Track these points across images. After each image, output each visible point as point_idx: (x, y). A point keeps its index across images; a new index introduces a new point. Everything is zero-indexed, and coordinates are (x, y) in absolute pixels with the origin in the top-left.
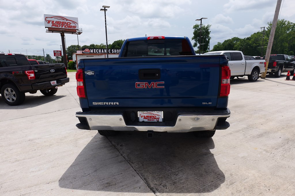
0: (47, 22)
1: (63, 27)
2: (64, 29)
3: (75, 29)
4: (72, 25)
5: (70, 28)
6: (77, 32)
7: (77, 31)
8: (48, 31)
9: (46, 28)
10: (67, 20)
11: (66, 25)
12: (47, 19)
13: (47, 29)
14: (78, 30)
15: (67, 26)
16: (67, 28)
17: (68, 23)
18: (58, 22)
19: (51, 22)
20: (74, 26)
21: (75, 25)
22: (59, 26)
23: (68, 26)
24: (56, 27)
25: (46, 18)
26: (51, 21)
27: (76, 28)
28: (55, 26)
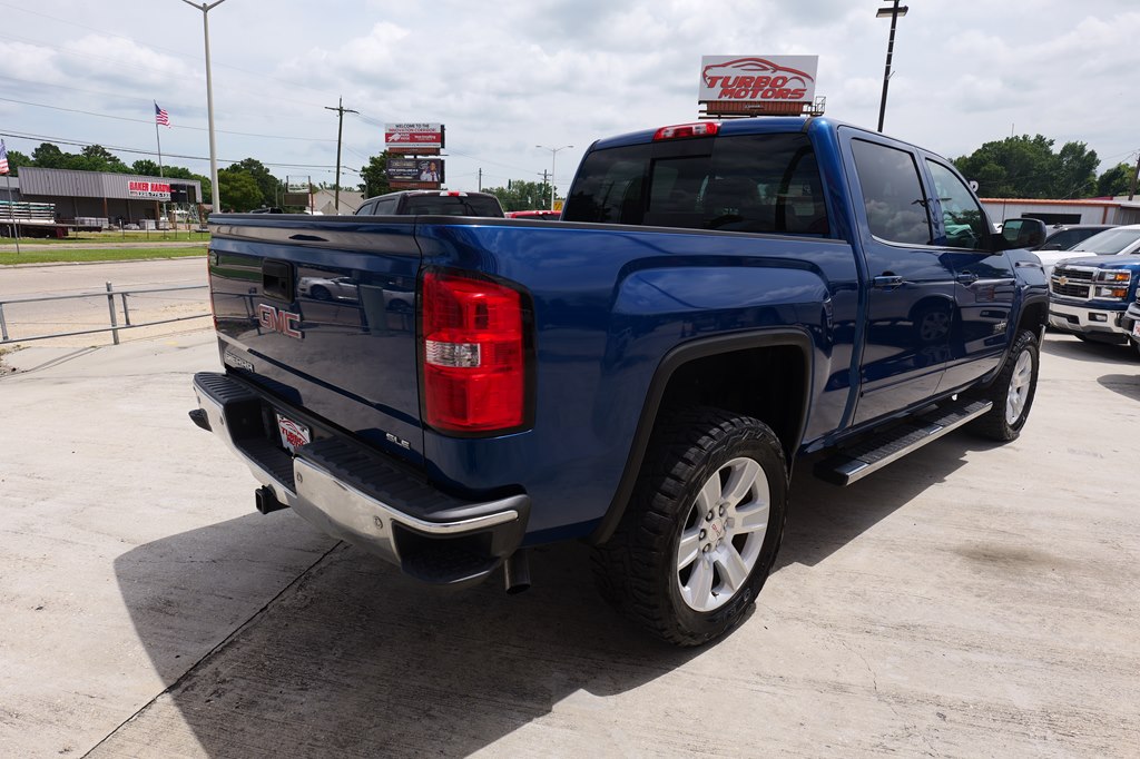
0: (709, 81)
1: (758, 98)
2: (759, 102)
3: (799, 103)
4: (793, 85)
5: (780, 100)
6: (807, 113)
7: (805, 108)
8: (705, 115)
9: (700, 103)
10: (776, 68)
11: (768, 87)
12: (709, 73)
13: (704, 107)
14: (810, 104)
15: (770, 94)
16: (772, 99)
17: (777, 79)
18: (742, 81)
19: (720, 82)
20: (796, 91)
21: (802, 87)
22: (743, 93)
23: (774, 91)
24: (733, 99)
25: (708, 68)
26: (721, 78)
27: (802, 95)
28: (732, 93)
